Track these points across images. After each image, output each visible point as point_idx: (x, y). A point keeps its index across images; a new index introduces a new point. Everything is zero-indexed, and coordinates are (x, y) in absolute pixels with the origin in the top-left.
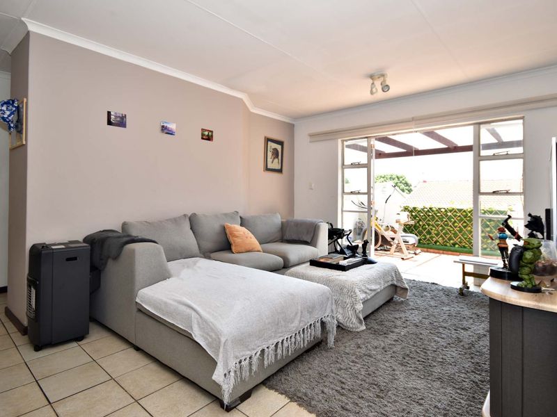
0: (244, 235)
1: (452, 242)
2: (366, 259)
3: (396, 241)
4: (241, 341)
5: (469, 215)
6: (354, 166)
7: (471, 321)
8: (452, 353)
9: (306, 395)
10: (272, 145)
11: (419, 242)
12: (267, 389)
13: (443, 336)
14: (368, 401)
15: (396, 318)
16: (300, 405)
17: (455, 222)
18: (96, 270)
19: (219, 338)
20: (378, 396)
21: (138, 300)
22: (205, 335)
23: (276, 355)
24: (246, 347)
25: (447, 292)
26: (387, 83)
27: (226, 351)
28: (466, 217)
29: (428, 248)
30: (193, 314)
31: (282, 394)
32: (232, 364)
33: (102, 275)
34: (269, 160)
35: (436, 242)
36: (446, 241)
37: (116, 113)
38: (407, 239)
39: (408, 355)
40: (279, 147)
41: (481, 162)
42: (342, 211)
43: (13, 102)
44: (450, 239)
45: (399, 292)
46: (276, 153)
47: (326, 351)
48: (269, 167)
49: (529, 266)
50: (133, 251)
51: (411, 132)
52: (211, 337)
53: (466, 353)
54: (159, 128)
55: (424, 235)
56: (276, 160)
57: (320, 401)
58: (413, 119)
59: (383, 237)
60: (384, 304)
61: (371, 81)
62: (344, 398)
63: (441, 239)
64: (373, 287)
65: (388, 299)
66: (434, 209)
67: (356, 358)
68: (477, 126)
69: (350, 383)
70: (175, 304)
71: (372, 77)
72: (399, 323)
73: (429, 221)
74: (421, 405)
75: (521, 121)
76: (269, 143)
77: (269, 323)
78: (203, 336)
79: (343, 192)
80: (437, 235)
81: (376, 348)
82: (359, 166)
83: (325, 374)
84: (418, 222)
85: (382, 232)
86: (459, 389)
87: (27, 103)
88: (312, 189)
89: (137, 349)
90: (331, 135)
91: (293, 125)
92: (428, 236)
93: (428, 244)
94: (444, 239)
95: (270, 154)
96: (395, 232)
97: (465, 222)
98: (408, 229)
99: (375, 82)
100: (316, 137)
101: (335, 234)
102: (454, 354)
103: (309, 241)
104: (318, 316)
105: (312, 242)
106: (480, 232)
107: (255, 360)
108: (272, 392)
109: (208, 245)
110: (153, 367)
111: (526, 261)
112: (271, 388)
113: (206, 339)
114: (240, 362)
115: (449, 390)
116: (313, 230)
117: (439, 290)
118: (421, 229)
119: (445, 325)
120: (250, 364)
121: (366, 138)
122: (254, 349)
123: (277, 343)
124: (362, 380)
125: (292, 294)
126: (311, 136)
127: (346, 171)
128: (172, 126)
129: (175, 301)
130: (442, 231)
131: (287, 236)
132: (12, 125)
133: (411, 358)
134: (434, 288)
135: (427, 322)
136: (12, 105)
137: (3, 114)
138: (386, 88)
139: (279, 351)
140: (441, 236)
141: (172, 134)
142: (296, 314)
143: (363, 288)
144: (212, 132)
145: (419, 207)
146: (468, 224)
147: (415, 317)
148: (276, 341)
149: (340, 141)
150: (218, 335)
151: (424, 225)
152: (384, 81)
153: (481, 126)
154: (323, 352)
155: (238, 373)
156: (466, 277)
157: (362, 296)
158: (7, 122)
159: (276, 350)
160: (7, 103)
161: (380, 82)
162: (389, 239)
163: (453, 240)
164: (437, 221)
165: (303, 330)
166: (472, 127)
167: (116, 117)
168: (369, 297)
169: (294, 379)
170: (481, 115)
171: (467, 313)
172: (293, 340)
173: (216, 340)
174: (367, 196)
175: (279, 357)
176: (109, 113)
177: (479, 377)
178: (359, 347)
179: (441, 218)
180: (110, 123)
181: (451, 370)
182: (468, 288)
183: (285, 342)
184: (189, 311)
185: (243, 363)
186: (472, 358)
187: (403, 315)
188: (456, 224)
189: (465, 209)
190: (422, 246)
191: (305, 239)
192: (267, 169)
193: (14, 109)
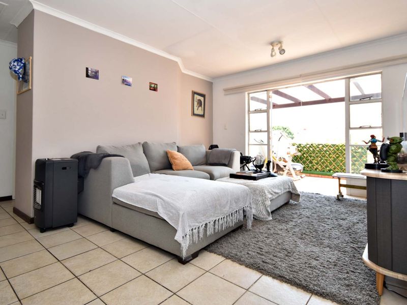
0: (180, 159)
1: (328, 168)
2: (270, 174)
3: (287, 168)
4: (193, 215)
5: (341, 148)
6: (256, 111)
7: (347, 215)
8: (335, 233)
9: (236, 255)
10: (197, 97)
11: (304, 170)
12: (208, 253)
13: (328, 223)
14: (280, 258)
15: (293, 213)
16: (233, 261)
17: (330, 154)
18: (82, 178)
19: (178, 213)
20: (287, 255)
21: (113, 196)
22: (167, 212)
23: (215, 229)
24: (196, 220)
25: (328, 199)
26: (283, 48)
27: (183, 221)
28: (338, 150)
29: (310, 174)
30: (157, 199)
31: (219, 255)
32: (188, 231)
33: (85, 181)
34: (196, 108)
35: (316, 169)
36: (324, 168)
37: (92, 69)
38: (295, 167)
39: (304, 234)
40: (202, 99)
41: (351, 106)
42: (249, 145)
43: (21, 60)
44: (326, 166)
45: (294, 197)
46: (200, 103)
47: (247, 231)
48: (195, 113)
49: (394, 155)
50: (110, 161)
51: (299, 85)
52: (171, 212)
53: (345, 233)
54: (121, 81)
55: (307, 164)
56: (200, 108)
57: (247, 258)
58: (301, 76)
59: (277, 165)
60: (283, 205)
61: (271, 47)
62: (263, 257)
63: (320, 166)
64: (277, 191)
65: (286, 202)
66: (314, 145)
67: (268, 235)
68: (348, 79)
69: (266, 249)
70: (143, 194)
71: (272, 44)
72: (295, 216)
73: (311, 153)
74: (317, 260)
75: (380, 75)
76: (195, 95)
77: (210, 206)
78: (165, 213)
79: (249, 131)
80: (317, 164)
81: (281, 230)
82: (261, 111)
83: (247, 244)
84: (303, 155)
85: (277, 162)
86: (343, 252)
87: (32, 60)
88: (226, 129)
89: (113, 230)
90: (240, 90)
91: (212, 83)
92: (310, 165)
93: (310, 170)
94: (322, 167)
95: (196, 103)
96: (285, 161)
97: (337, 154)
98: (296, 159)
99: (275, 48)
100: (229, 91)
101: (245, 160)
102: (337, 233)
103: (227, 164)
104: (241, 205)
105: (229, 164)
106: (350, 157)
107: (201, 230)
108: (213, 254)
109: (156, 164)
110: (126, 241)
111: (392, 152)
112: (211, 252)
113: (168, 215)
114: (192, 230)
115: (336, 252)
116: (230, 155)
117: (322, 198)
118: (305, 159)
119: (328, 217)
120: (199, 232)
121: (266, 91)
122: (201, 223)
123: (216, 220)
124: (274, 247)
125: (224, 189)
126: (226, 90)
127: (251, 115)
128: (130, 80)
129: (143, 193)
130: (320, 161)
131: (211, 161)
132: (21, 76)
133: (307, 235)
134: (318, 196)
135: (315, 215)
136: (21, 62)
137: (15, 68)
138: (282, 51)
139: (216, 227)
140: (320, 165)
141: (129, 85)
142: (227, 202)
143: (270, 191)
144: (157, 85)
145: (304, 143)
146: (339, 156)
147: (307, 213)
148: (214, 219)
149: (246, 93)
150: (177, 210)
151: (307, 157)
152: (281, 46)
153: (351, 79)
154: (244, 232)
155: (191, 237)
156: (341, 188)
157: (270, 196)
158: (18, 74)
159: (214, 226)
160: (17, 60)
161: (278, 48)
162: (282, 167)
163: (329, 167)
164: (317, 153)
165: (232, 214)
166: (344, 81)
167: (92, 72)
168: (274, 198)
169: (226, 246)
170: (351, 71)
171: (343, 210)
172: (225, 220)
173: (175, 214)
174: (267, 133)
175: (216, 231)
176: (87, 69)
177: (356, 245)
178: (269, 229)
179: (320, 151)
180: (87, 76)
181: (336, 242)
182: (343, 196)
183: (220, 220)
184: (154, 198)
185: (194, 231)
186: (350, 235)
187: (297, 211)
188: (331, 156)
189: (337, 144)
190: (306, 172)
191: (224, 162)
192: (194, 114)
193: (22, 65)
